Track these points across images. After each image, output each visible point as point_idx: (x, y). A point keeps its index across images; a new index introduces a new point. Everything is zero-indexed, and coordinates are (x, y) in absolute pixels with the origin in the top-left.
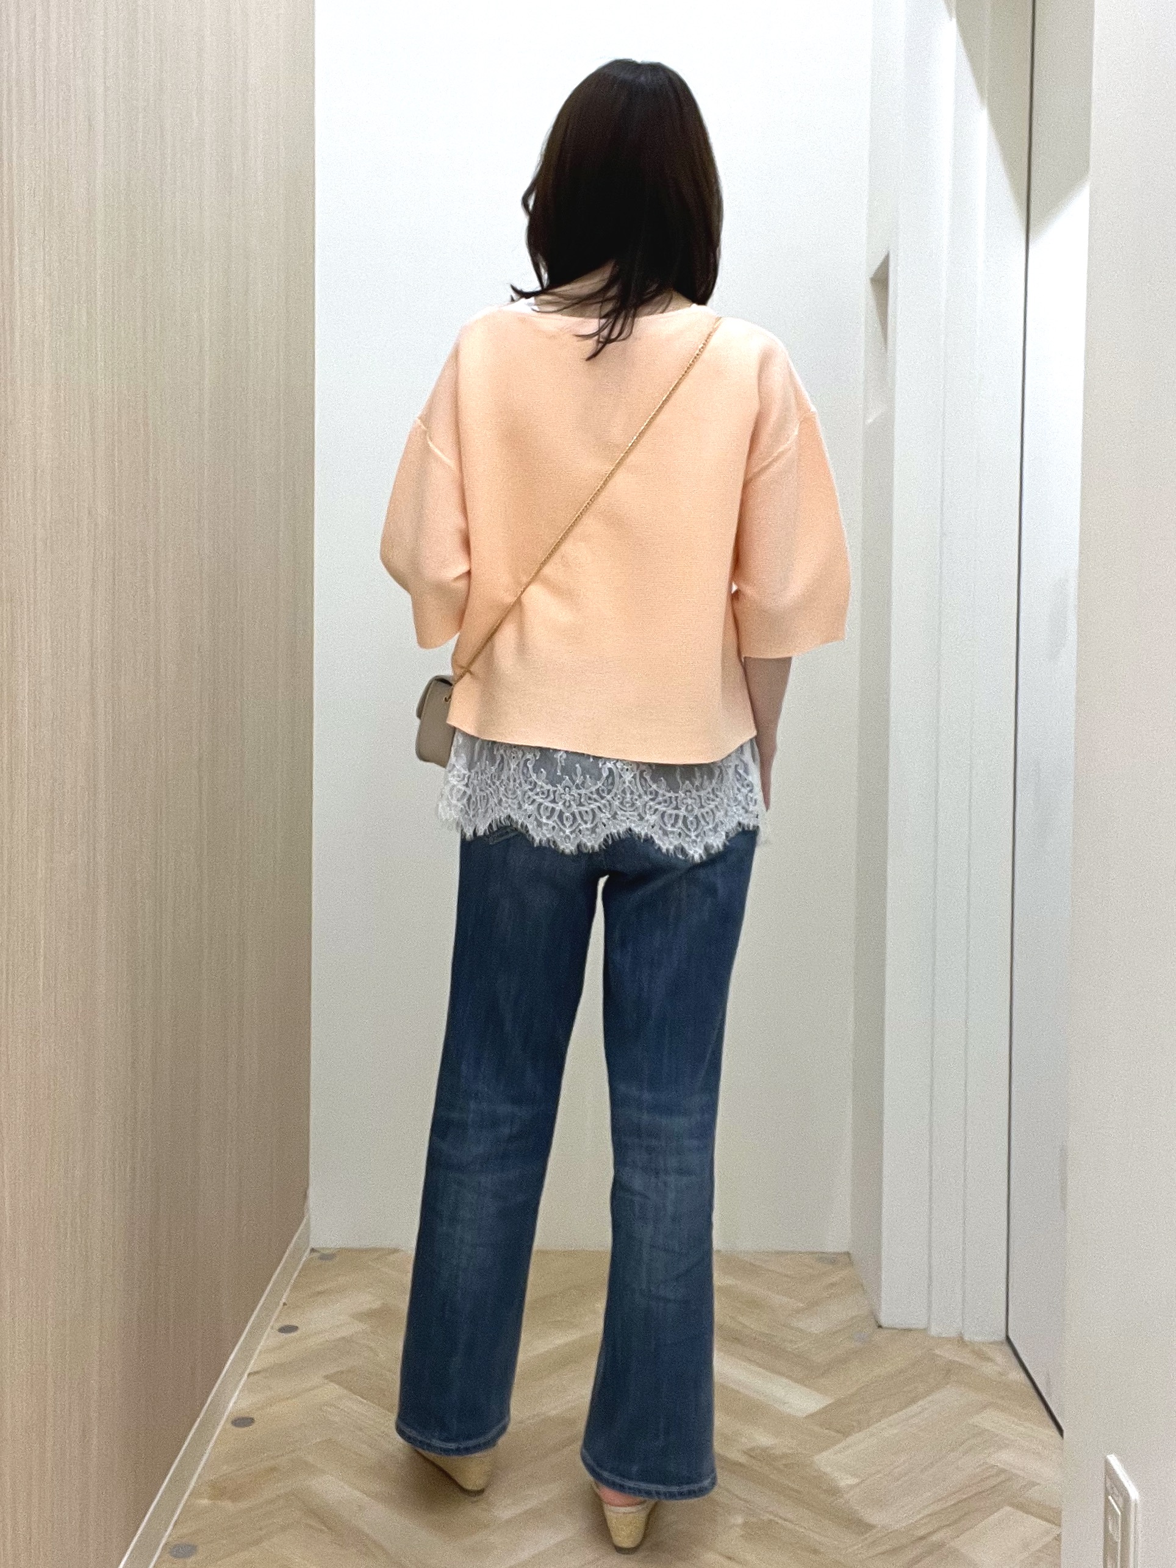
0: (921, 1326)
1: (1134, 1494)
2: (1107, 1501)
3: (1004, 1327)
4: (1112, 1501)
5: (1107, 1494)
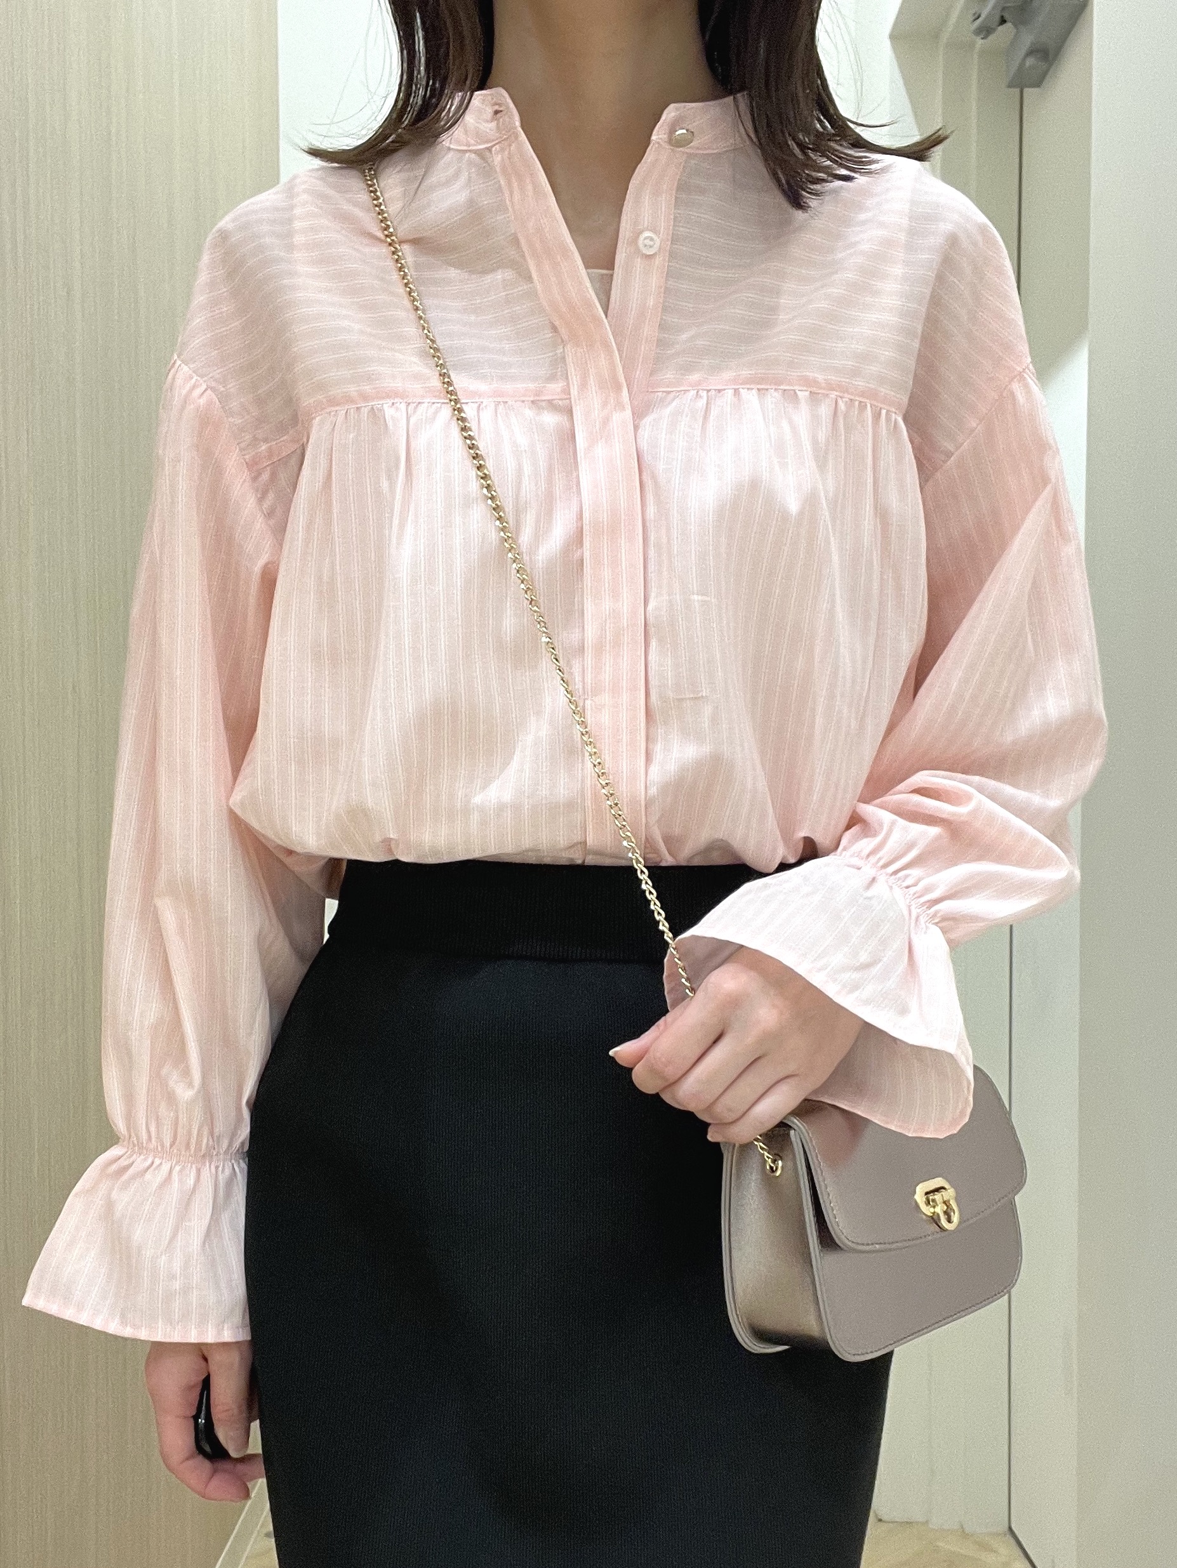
0: (920, 1518)
3: (1006, 1519)
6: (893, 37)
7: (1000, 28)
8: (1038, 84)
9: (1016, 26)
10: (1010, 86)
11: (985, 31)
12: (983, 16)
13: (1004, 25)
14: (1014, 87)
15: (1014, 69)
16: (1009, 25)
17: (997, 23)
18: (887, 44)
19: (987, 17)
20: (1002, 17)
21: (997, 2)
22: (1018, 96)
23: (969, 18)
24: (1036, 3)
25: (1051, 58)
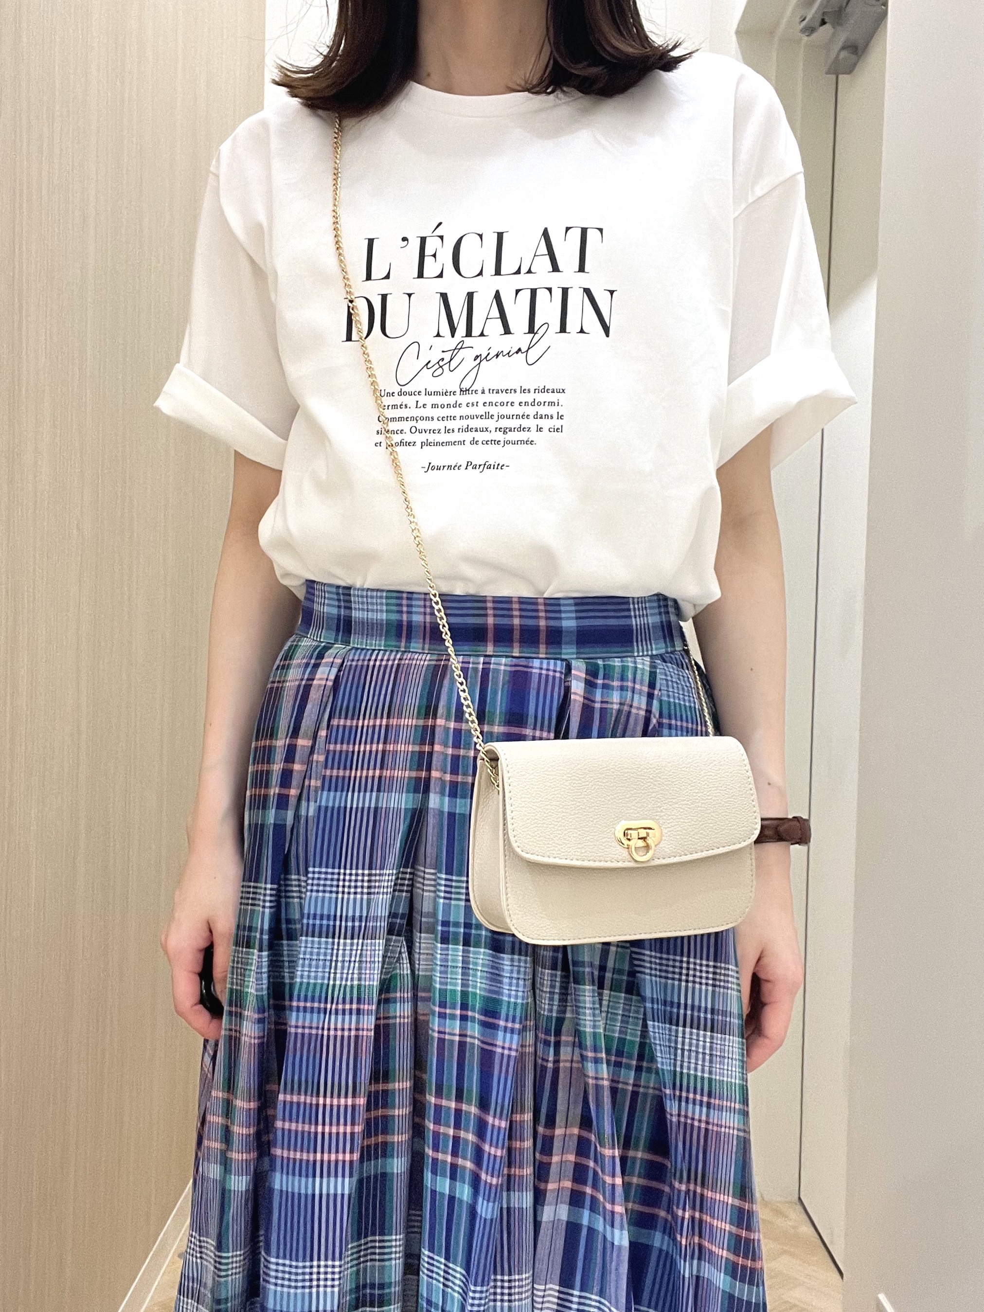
3: (796, 1191)
6: (738, 33)
7: (822, 28)
8: (850, 72)
9: (834, 26)
10: (828, 73)
11: (810, 30)
12: (808, 18)
13: (824, 26)
14: (833, 73)
15: (830, 61)
16: (827, 27)
17: (818, 24)
18: (734, 38)
19: (813, 18)
20: (823, 19)
21: (818, 9)
22: (834, 80)
23: (798, 20)
24: (849, 9)
25: (860, 53)
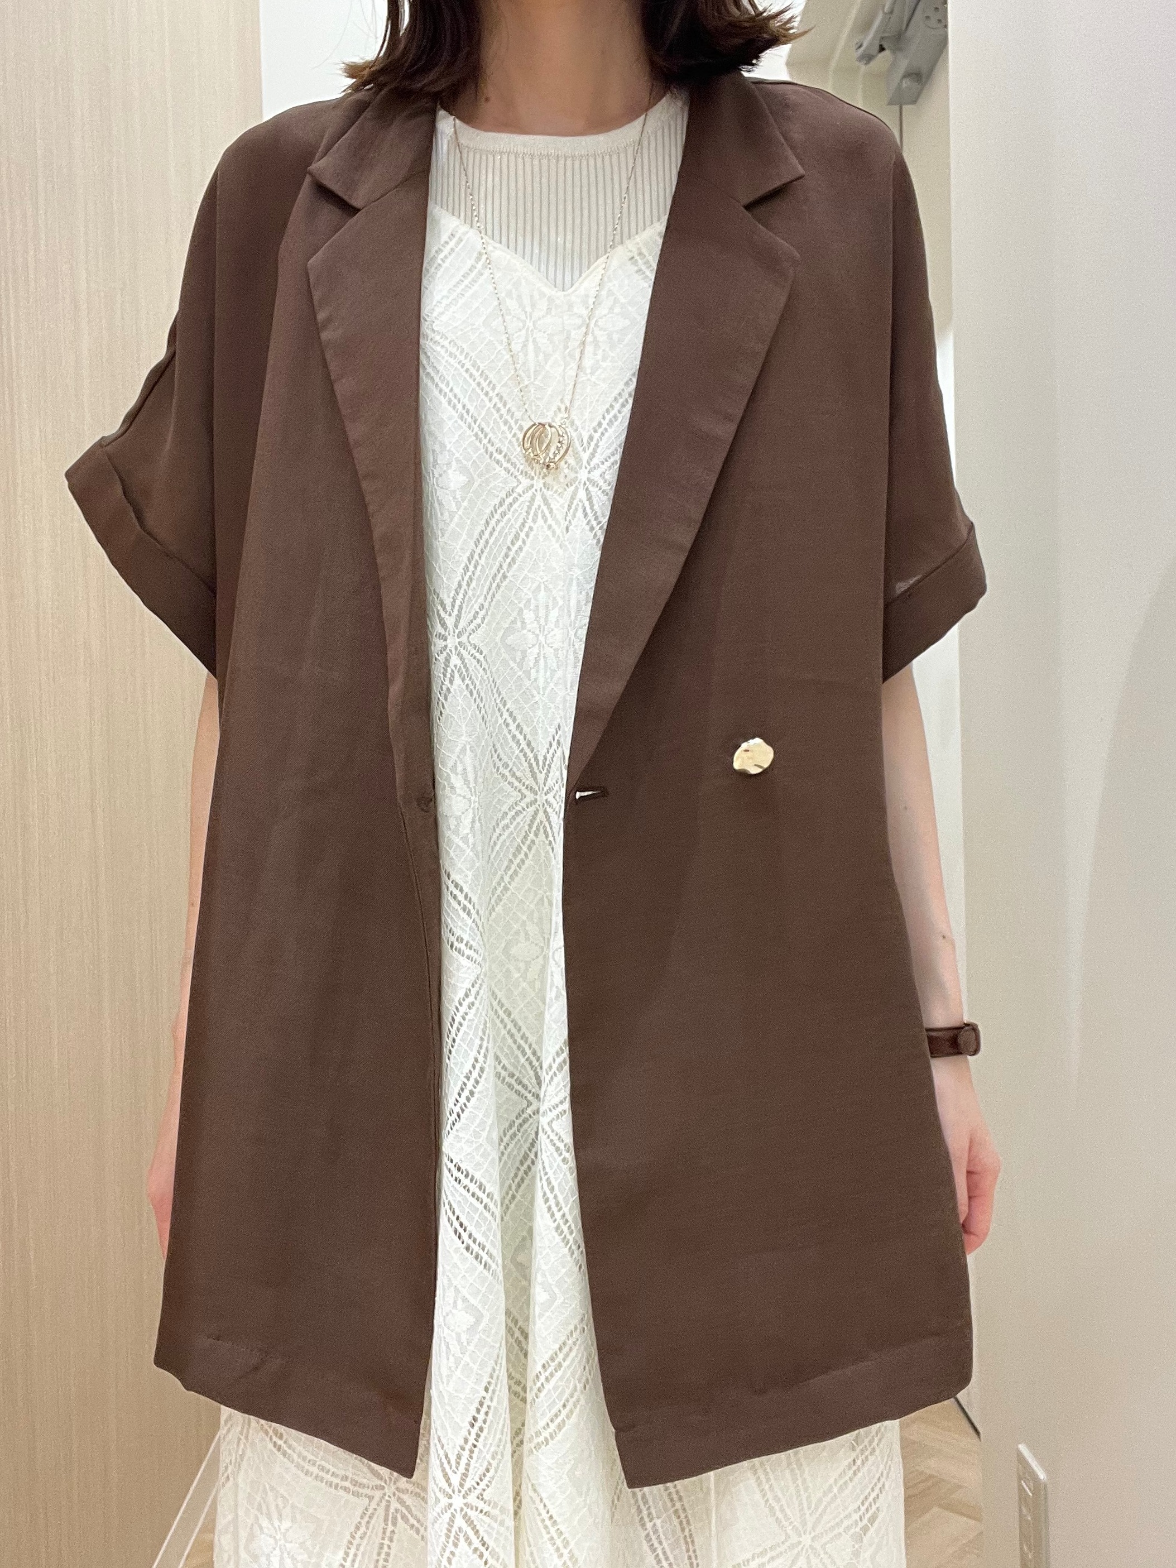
1: (1042, 1475)
2: (1020, 1485)
4: (1025, 1486)
5: (1020, 1479)
6: (789, 64)
7: (881, 55)
8: (914, 102)
9: (894, 52)
10: (891, 103)
11: (868, 58)
12: (865, 45)
13: (883, 53)
14: (896, 105)
15: (891, 91)
16: (887, 53)
17: (876, 51)
19: (871, 44)
20: (881, 46)
21: (877, 32)
22: (898, 111)
23: (855, 48)
24: (910, 33)
25: (924, 80)
